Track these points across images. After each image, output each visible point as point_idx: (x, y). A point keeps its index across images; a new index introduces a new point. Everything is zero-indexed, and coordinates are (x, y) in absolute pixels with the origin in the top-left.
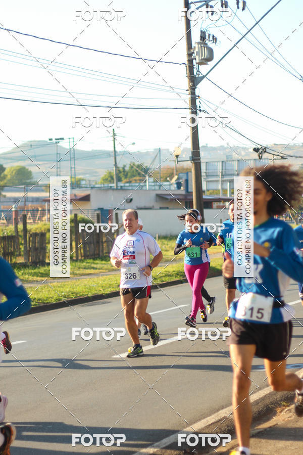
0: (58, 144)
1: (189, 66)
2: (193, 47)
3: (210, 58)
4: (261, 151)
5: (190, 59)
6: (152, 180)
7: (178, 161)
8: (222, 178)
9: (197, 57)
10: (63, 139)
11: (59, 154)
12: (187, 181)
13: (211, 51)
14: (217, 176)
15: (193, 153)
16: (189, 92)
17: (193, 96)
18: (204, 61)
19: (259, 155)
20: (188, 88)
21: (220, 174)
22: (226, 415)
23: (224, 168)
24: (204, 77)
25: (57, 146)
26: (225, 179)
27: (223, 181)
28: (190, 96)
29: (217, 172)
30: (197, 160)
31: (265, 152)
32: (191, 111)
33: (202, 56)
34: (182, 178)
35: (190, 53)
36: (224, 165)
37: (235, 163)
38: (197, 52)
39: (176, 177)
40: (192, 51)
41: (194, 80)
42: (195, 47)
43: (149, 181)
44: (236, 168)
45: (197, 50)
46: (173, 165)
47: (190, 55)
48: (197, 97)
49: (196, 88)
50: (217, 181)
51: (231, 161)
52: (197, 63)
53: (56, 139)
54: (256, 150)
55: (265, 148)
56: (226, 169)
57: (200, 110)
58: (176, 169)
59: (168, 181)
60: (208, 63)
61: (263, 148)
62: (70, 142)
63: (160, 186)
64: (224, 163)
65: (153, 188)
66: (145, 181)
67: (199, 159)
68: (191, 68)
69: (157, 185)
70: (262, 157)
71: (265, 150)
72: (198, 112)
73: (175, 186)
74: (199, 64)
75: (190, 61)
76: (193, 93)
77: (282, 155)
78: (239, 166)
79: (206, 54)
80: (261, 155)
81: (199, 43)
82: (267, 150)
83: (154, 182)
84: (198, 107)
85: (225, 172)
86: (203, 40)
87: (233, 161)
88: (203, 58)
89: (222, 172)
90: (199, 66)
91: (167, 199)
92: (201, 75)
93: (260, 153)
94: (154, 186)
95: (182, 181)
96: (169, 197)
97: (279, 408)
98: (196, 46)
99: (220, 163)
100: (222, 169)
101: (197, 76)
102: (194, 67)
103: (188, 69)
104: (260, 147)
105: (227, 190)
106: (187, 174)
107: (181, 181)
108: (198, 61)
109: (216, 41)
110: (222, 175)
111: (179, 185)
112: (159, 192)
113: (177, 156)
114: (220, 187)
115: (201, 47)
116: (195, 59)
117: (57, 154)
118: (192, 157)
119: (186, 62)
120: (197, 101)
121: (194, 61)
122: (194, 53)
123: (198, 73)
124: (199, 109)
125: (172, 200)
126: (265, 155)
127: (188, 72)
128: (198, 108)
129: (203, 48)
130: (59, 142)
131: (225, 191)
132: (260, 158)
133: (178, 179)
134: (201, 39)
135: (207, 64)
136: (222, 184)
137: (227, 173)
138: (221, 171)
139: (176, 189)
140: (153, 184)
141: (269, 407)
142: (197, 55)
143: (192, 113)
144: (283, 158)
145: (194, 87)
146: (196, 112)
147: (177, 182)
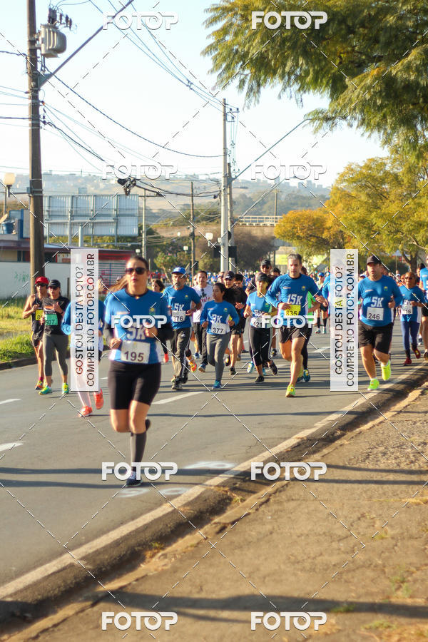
1: (31, 59)
2: (37, 31)
3: (61, 48)
4: (128, 183)
5: (33, 47)
7: (10, 194)
8: (71, 220)
9: (43, 46)
12: (21, 222)
13: (63, 39)
14: (64, 216)
15: (32, 182)
16: (30, 94)
17: (35, 101)
18: (52, 52)
19: (125, 190)
20: (28, 90)
21: (69, 214)
22: (72, 561)
23: (74, 205)
24: (51, 75)
26: (75, 221)
27: (72, 225)
28: (30, 101)
29: (64, 211)
30: (37, 192)
31: (135, 185)
32: (30, 122)
33: (50, 44)
34: (14, 218)
35: (33, 39)
36: (74, 202)
37: (91, 200)
38: (43, 39)
39: (5, 216)
40: (36, 37)
41: (37, 79)
42: (39, 32)
44: (91, 206)
45: (43, 35)
47: (32, 42)
48: (41, 104)
49: (39, 90)
50: (64, 224)
51: (86, 196)
52: (42, 55)
54: (121, 182)
55: (135, 180)
56: (77, 208)
57: (44, 122)
58: (6, 205)
60: (59, 55)
61: (132, 179)
64: (75, 199)
67: (41, 192)
68: (33, 61)
70: (129, 191)
71: (133, 182)
72: (41, 124)
73: (5, 228)
74: (45, 56)
75: (33, 51)
76: (35, 97)
77: (157, 190)
78: (95, 203)
79: (55, 41)
80: (128, 190)
81: (46, 26)
82: (138, 183)
84: (42, 117)
85: (76, 211)
86: (52, 23)
87: (88, 196)
88: (51, 47)
89: (71, 212)
90: (46, 59)
92: (47, 72)
93: (128, 187)
95: (15, 222)
97: (149, 552)
98: (42, 30)
99: (70, 199)
100: (72, 208)
101: (42, 73)
102: (38, 59)
103: (29, 62)
106: (22, 211)
107: (12, 221)
108: (43, 52)
109: (71, 24)
110: (71, 216)
111: (9, 228)
113: (9, 186)
114: (68, 233)
115: (49, 32)
116: (40, 48)
118: (31, 188)
119: (27, 53)
120: (41, 109)
121: (38, 51)
122: (38, 39)
123: (43, 68)
124: (43, 120)
126: (134, 190)
127: (29, 66)
128: (41, 119)
129: (52, 33)
132: (127, 193)
133: (8, 219)
134: (49, 21)
135: (56, 56)
136: (71, 228)
137: (79, 212)
138: (69, 209)
139: (5, 232)
141: (135, 550)
142: (42, 43)
143: (33, 125)
144: (159, 195)
145: (36, 89)
146: (38, 125)
147: (6, 222)
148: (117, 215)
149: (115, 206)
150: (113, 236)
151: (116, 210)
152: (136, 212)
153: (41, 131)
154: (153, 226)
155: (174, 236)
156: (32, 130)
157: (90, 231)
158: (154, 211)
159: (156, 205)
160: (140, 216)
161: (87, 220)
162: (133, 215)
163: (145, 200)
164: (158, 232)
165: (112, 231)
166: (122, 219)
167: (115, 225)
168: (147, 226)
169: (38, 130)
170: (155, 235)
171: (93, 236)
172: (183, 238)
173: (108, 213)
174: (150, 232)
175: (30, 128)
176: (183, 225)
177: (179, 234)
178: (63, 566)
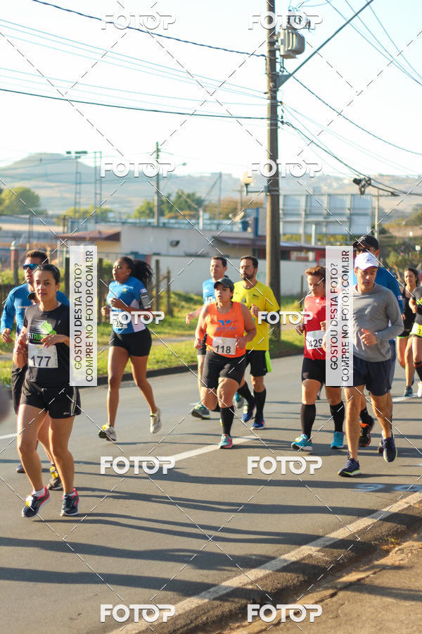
0: (79, 160)
1: (270, 60)
2: (277, 33)
3: (299, 50)
4: (363, 183)
5: (272, 49)
6: (207, 216)
7: (247, 192)
8: (305, 218)
9: (282, 47)
10: (85, 152)
11: (80, 173)
12: (256, 220)
13: (301, 40)
14: (299, 215)
15: (269, 181)
16: (268, 95)
17: (273, 101)
18: (290, 53)
19: (360, 189)
20: (266, 90)
21: (304, 213)
23: (309, 204)
24: (290, 75)
25: (77, 162)
26: (309, 219)
27: (307, 223)
28: (269, 101)
29: (298, 210)
30: (274, 191)
31: (370, 184)
32: (269, 122)
33: (288, 47)
34: (249, 216)
35: (272, 40)
36: (309, 200)
37: (325, 199)
38: (282, 40)
39: (242, 214)
40: (275, 38)
41: (276, 80)
42: (279, 33)
43: (203, 217)
44: (325, 205)
45: (282, 37)
46: (237, 197)
47: (272, 43)
48: (279, 104)
49: (278, 90)
50: (298, 222)
51: (319, 195)
52: (281, 56)
53: (77, 153)
54: (357, 181)
55: (370, 179)
56: (311, 206)
57: (282, 122)
58: (241, 203)
59: (230, 219)
60: (297, 56)
61: (367, 179)
62: (95, 157)
63: (218, 225)
64: (309, 198)
65: (208, 227)
66: (198, 218)
67: (278, 191)
68: (272, 62)
69: (213, 224)
70: (364, 191)
71: (369, 182)
72: (279, 124)
73: (240, 226)
74: (283, 57)
75: (272, 52)
76: (273, 98)
77: (392, 190)
78: (329, 203)
79: (294, 43)
80: (363, 189)
82: (373, 183)
83: (210, 219)
84: (280, 117)
85: (310, 210)
87: (322, 195)
88: (290, 48)
89: (305, 211)
90: (285, 60)
91: (227, 244)
92: (285, 73)
93: (363, 187)
94: (211, 224)
95: (250, 220)
96: (231, 242)
97: (386, 547)
98: (282, 31)
99: (303, 199)
100: (306, 206)
101: (280, 73)
102: (277, 60)
103: (268, 63)
104: (362, 177)
105: (311, 236)
106: (257, 210)
107: (248, 219)
108: (282, 53)
110: (306, 215)
111: (245, 225)
112: (217, 234)
113: (247, 185)
114: (301, 231)
115: (289, 33)
116: (279, 50)
117: (77, 173)
118: (268, 187)
119: (266, 54)
120: (279, 109)
121: (277, 52)
122: (277, 41)
123: (282, 69)
124: (281, 120)
125: (234, 245)
126: (369, 190)
127: (268, 67)
128: (279, 119)
129: (291, 34)
130: (79, 157)
131: (308, 236)
132: (362, 193)
133: (244, 217)
135: (295, 58)
136: (305, 227)
137: (313, 211)
138: (304, 208)
139: (241, 230)
140: (208, 222)
141: (371, 544)
142: (282, 44)
143: (271, 125)
144: (393, 194)
145: (275, 89)
146: (276, 125)
147: (243, 220)
148: (351, 214)
149: (348, 205)
150: (346, 235)
151: (349, 209)
152: (369, 212)
153: (279, 130)
154: (386, 225)
155: (407, 236)
156: (271, 129)
157: (324, 230)
158: (388, 211)
159: (389, 204)
160: (373, 215)
161: (321, 219)
162: (365, 215)
163: (378, 200)
164: (391, 230)
165: (345, 230)
166: (355, 218)
167: (348, 224)
168: (379, 225)
169: (276, 130)
170: (388, 235)
171: (326, 235)
172: (415, 239)
173: (342, 212)
174: (382, 231)
175: (269, 128)
176: (416, 225)
177: (411, 234)
178: (302, 556)
